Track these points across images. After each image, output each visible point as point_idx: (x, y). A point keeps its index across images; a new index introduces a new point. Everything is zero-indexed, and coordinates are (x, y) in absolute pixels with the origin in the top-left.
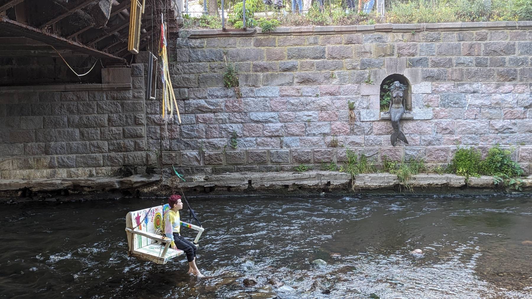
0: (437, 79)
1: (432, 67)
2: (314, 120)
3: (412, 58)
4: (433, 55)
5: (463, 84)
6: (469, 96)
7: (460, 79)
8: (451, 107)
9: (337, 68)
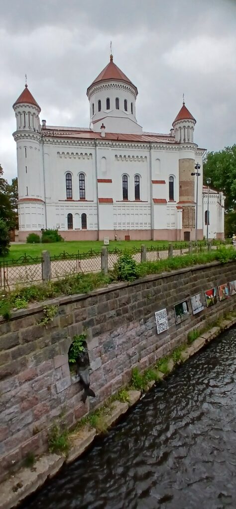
0: (100, 334)
1: (97, 325)
2: (16, 415)
3: (85, 321)
4: (96, 315)
5: (113, 332)
6: (116, 339)
7: (111, 328)
8: (109, 351)
9: (31, 350)
